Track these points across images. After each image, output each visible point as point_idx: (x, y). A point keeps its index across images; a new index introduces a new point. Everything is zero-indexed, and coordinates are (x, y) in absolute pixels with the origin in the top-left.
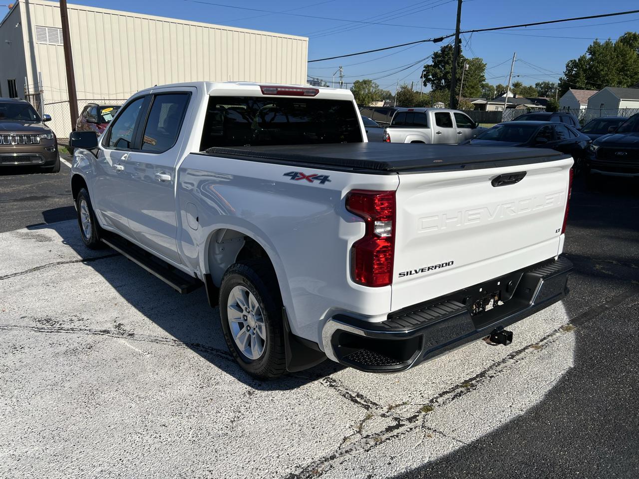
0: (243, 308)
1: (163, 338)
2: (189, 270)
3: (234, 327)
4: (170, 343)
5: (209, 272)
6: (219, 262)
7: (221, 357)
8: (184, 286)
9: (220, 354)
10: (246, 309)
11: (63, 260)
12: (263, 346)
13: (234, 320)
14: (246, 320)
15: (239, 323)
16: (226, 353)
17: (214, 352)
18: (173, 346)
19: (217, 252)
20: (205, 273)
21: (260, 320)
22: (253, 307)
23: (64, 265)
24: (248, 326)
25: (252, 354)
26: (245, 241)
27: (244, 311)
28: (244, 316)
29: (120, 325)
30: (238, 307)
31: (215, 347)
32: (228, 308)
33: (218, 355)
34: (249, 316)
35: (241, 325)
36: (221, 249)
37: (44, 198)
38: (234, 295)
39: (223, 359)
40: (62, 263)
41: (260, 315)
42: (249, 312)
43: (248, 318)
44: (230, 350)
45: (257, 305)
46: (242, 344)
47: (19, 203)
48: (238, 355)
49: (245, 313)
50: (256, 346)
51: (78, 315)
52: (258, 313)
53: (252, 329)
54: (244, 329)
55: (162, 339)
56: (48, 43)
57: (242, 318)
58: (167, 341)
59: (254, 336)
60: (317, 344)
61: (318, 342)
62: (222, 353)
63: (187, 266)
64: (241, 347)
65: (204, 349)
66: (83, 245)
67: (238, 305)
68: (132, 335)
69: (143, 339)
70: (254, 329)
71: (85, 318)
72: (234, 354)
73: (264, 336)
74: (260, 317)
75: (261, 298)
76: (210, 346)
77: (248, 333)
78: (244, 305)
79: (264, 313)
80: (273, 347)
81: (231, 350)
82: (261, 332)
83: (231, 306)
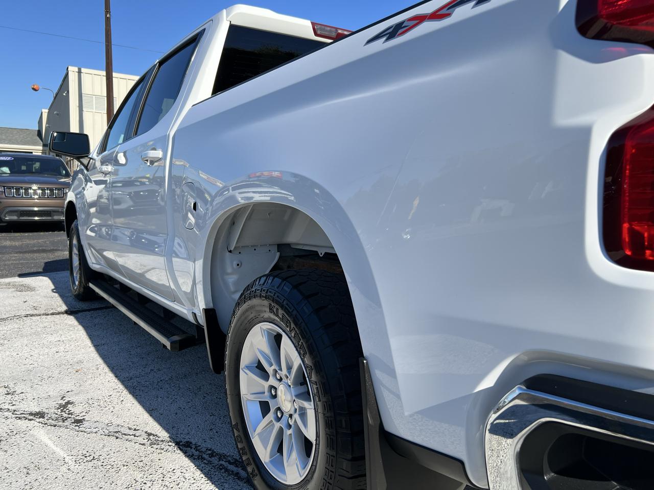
0: (270, 370)
1: (130, 429)
2: (183, 310)
3: (251, 410)
4: (140, 440)
5: (211, 306)
6: (232, 289)
7: (227, 470)
8: (176, 338)
9: (226, 464)
10: (275, 371)
11: (36, 312)
12: (309, 455)
13: (251, 397)
14: (275, 397)
15: (260, 401)
16: (236, 463)
17: (215, 460)
18: (143, 444)
19: (229, 270)
20: (205, 307)
21: (305, 396)
22: (289, 368)
23: (33, 318)
24: (279, 409)
25: (283, 471)
26: (278, 254)
27: (271, 378)
28: (272, 387)
29: (68, 403)
30: (260, 369)
31: (218, 449)
32: (241, 371)
33: (222, 467)
34: (281, 389)
35: (265, 408)
36: (235, 263)
37: (52, 251)
38: (252, 344)
39: (229, 475)
40: (31, 316)
41: (304, 383)
42: (281, 380)
43: (279, 393)
44: (241, 458)
45: (297, 361)
46: (266, 448)
47: (21, 255)
48: (256, 471)
49: (272, 381)
50: (294, 455)
51: (11, 385)
52: (301, 381)
53: (286, 415)
54: (270, 416)
55: (128, 431)
56: (94, 111)
57: (267, 394)
58: (135, 436)
59: (290, 432)
60: (462, 463)
61: (463, 456)
62: (230, 463)
63: (182, 303)
64: (264, 453)
65: (197, 453)
66: (71, 296)
67: (260, 367)
68: (78, 422)
69: (95, 430)
70: (291, 416)
71: (19, 391)
72: (250, 469)
73: (311, 435)
74: (302, 389)
75: (306, 345)
76: (209, 447)
77: (277, 425)
78: (271, 365)
79: (314, 378)
80: (331, 461)
81: (244, 458)
82: (305, 424)
83: (248, 367)
